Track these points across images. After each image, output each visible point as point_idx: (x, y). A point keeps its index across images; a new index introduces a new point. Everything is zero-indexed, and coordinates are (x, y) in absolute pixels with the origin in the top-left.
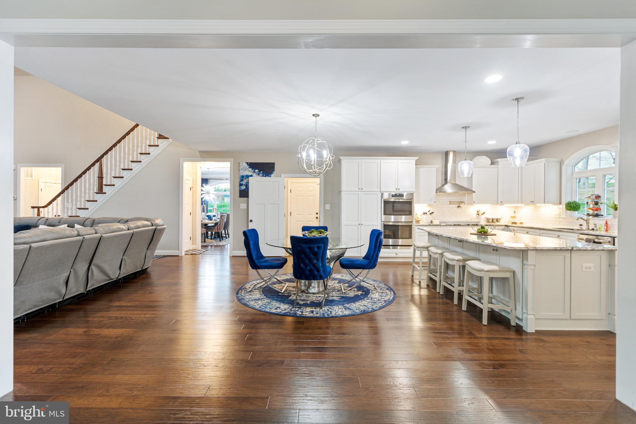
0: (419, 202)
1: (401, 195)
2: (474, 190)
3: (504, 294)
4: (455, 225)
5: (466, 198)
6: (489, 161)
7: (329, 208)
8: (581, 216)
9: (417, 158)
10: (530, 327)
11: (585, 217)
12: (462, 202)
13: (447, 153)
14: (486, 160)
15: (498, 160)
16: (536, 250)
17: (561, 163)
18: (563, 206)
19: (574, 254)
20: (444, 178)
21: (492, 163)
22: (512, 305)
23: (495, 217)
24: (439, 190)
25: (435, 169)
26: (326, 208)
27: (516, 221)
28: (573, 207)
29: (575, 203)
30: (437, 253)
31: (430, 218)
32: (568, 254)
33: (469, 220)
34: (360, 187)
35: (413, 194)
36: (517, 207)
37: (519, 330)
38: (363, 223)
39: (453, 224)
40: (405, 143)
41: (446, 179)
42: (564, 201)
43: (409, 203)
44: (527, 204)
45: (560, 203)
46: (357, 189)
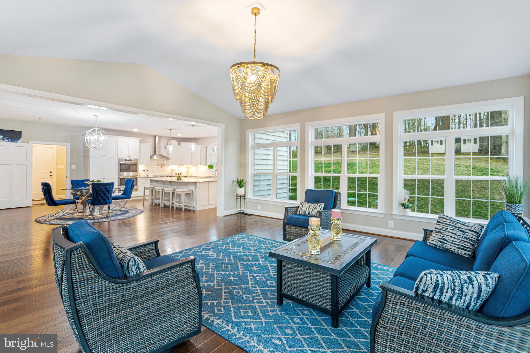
0: (141, 164)
1: (131, 160)
2: (170, 158)
3: (189, 200)
4: (161, 177)
5: (165, 162)
6: (177, 143)
7: (75, 168)
8: (213, 171)
9: (140, 139)
10: (197, 209)
11: (214, 171)
12: (163, 164)
13: (155, 137)
14: (175, 142)
15: (181, 143)
16: (199, 182)
17: (207, 147)
18: (207, 167)
19: (209, 183)
20: (154, 150)
21: (179, 144)
22: (192, 203)
23: (180, 172)
24: (151, 157)
25: (149, 146)
26: (72, 168)
27: (189, 174)
28: (211, 167)
29: (211, 165)
30: (160, 189)
31: (146, 173)
32: (208, 183)
33: (167, 174)
34: (103, 154)
35: (138, 159)
36: (189, 167)
37: (194, 211)
38: (106, 177)
39: (160, 176)
40: (135, 130)
41: (155, 151)
42: (208, 164)
43: (136, 165)
44: (193, 166)
45: (206, 165)
46: (101, 155)
